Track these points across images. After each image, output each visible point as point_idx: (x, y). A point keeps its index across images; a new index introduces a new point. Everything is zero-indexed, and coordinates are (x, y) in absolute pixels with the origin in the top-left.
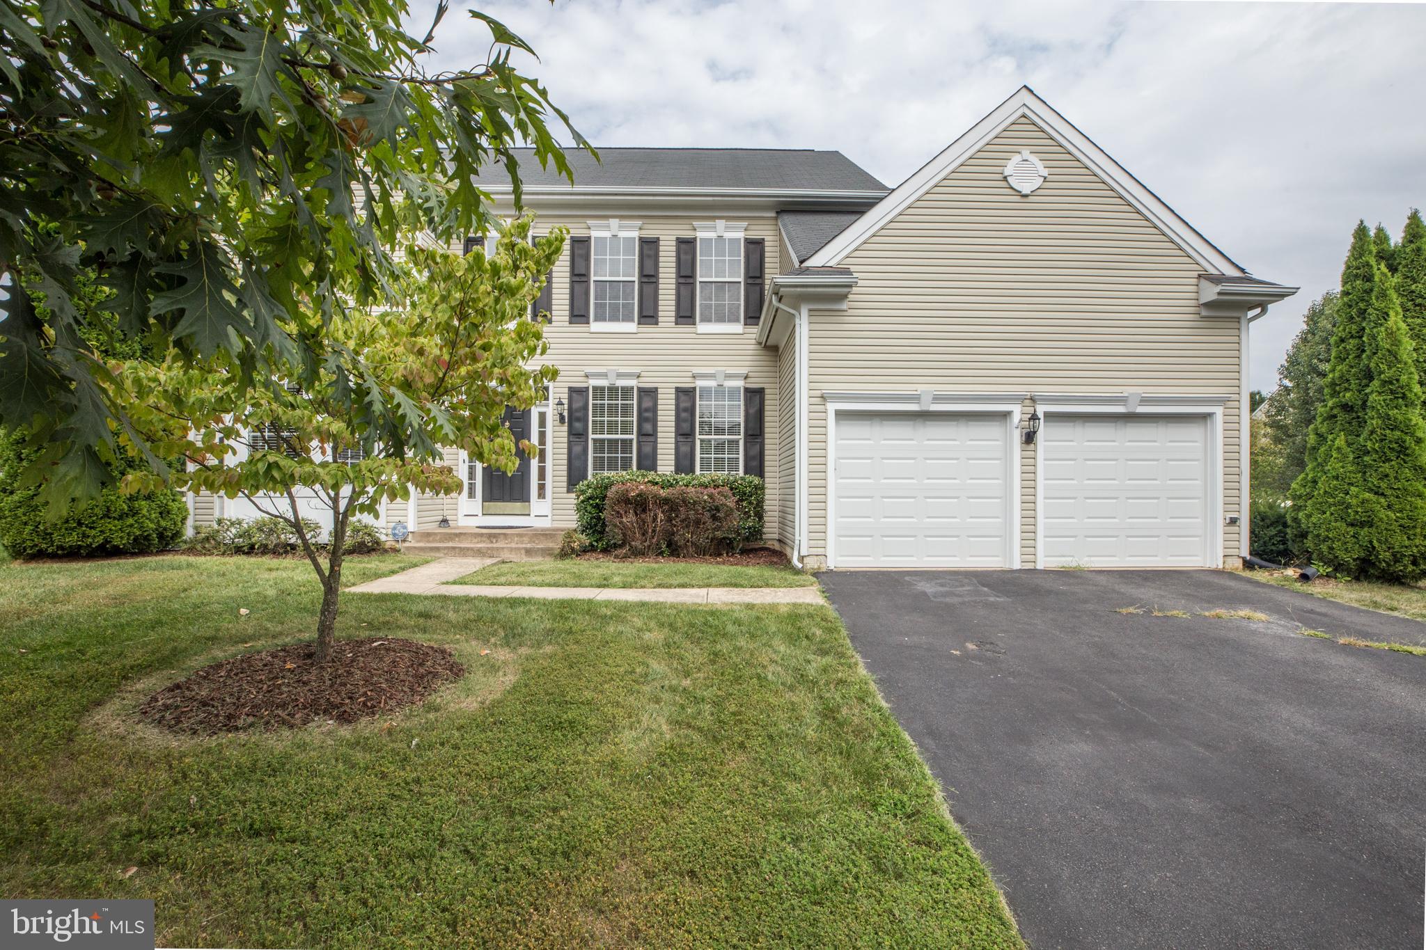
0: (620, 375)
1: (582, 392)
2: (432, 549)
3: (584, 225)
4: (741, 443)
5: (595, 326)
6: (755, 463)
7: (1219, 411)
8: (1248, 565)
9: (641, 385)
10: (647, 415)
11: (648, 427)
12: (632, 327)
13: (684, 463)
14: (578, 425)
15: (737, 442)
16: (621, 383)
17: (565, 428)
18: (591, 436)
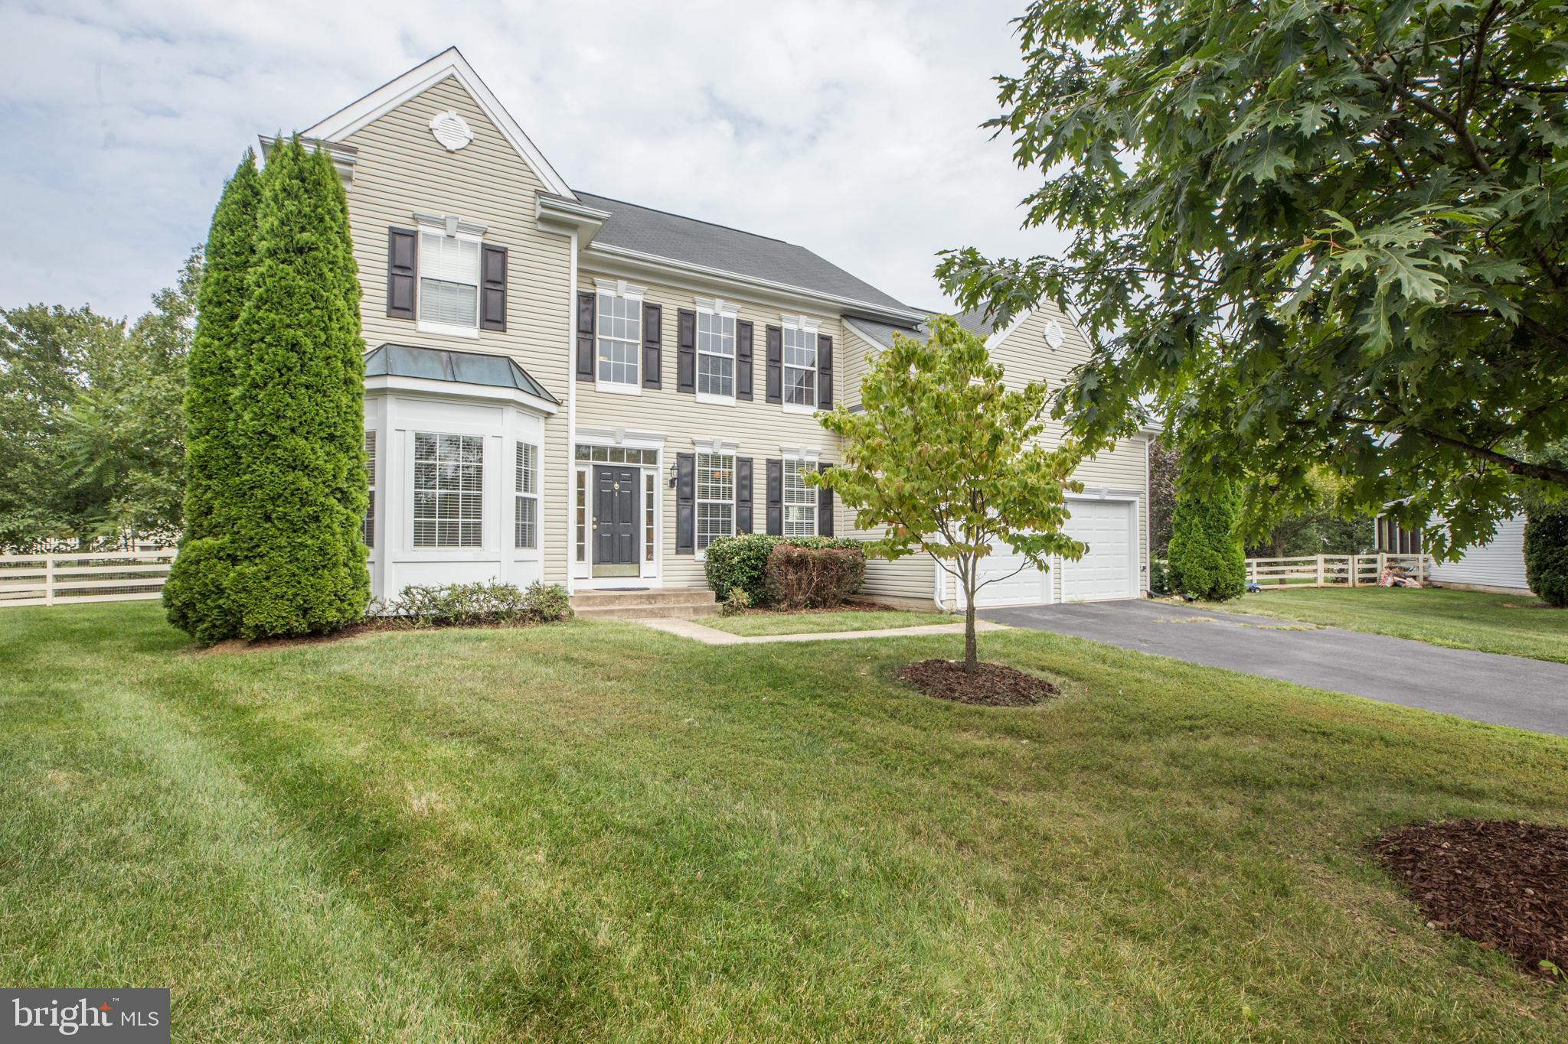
0: (724, 445)
1: (690, 458)
2: (606, 612)
3: (689, 300)
4: (816, 511)
5: (701, 397)
6: (827, 528)
7: (1137, 499)
8: (1150, 596)
9: (739, 455)
10: (744, 482)
11: (746, 493)
12: (730, 401)
13: (775, 527)
14: (687, 490)
15: (812, 509)
16: (723, 452)
17: (674, 492)
18: (697, 501)
